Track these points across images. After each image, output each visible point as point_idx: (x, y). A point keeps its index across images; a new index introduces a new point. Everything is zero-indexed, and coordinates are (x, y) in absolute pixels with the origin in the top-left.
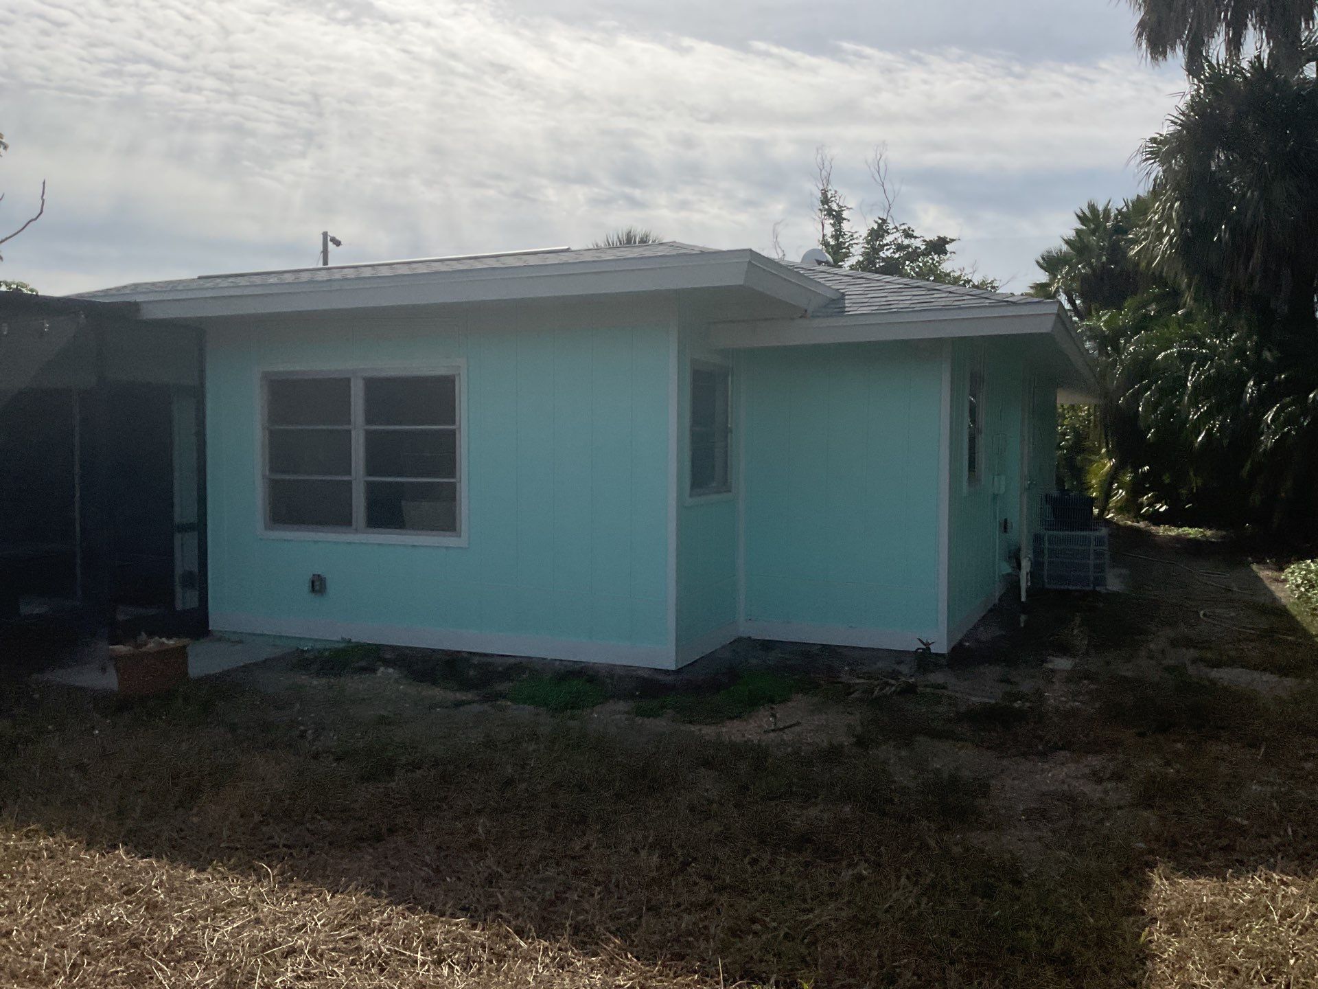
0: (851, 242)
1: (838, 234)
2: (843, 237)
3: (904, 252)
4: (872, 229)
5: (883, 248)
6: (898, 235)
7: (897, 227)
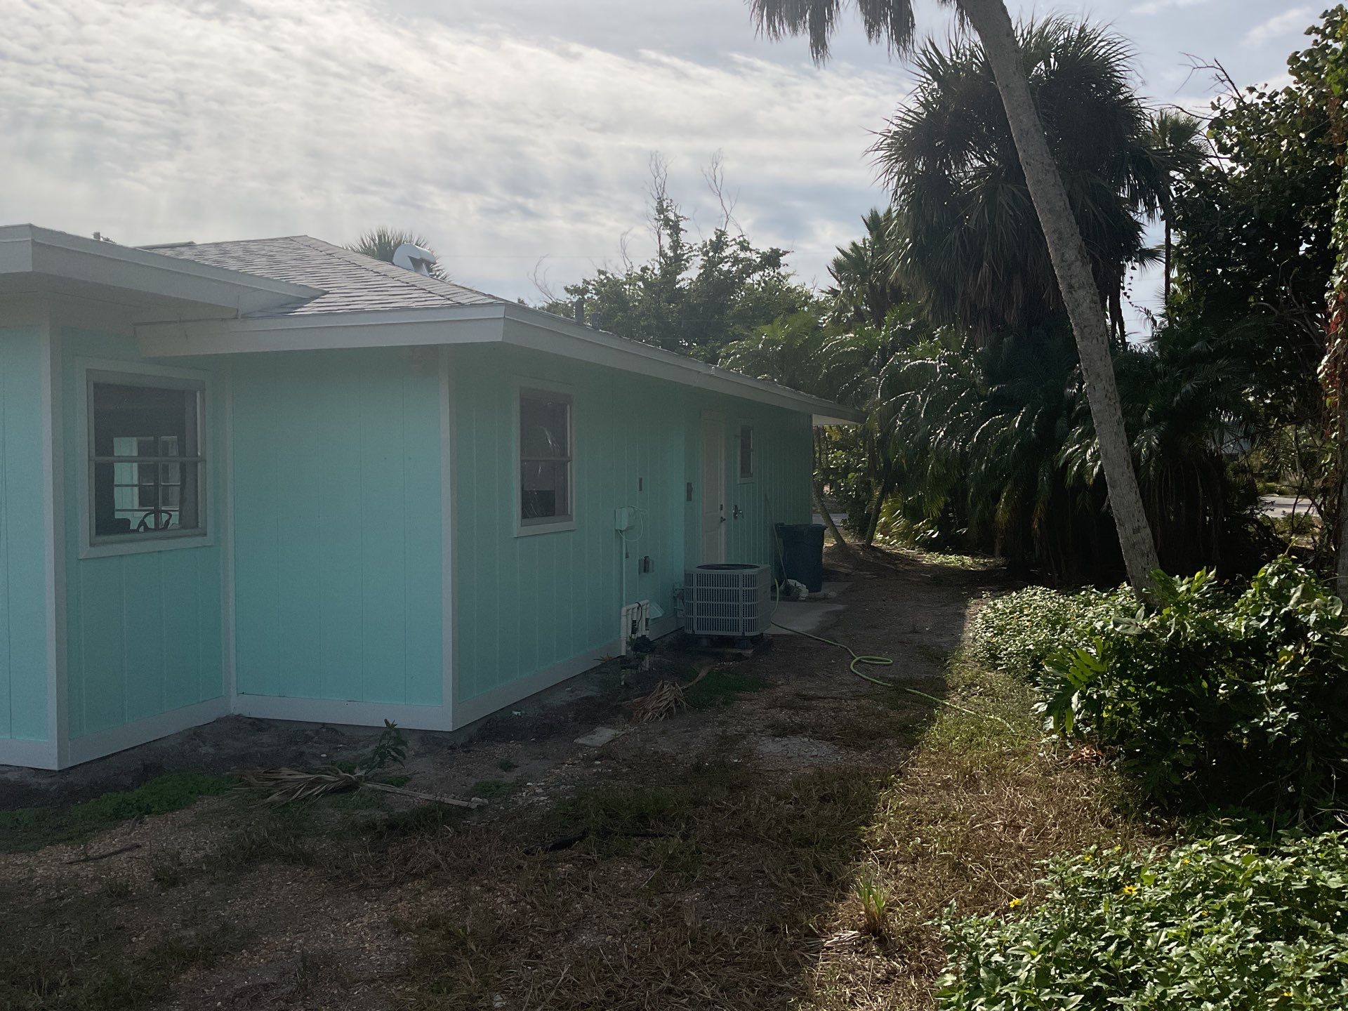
0: (690, 254)
1: (676, 245)
2: (681, 248)
3: (740, 266)
4: (711, 240)
5: (722, 260)
6: (736, 247)
7: (734, 240)
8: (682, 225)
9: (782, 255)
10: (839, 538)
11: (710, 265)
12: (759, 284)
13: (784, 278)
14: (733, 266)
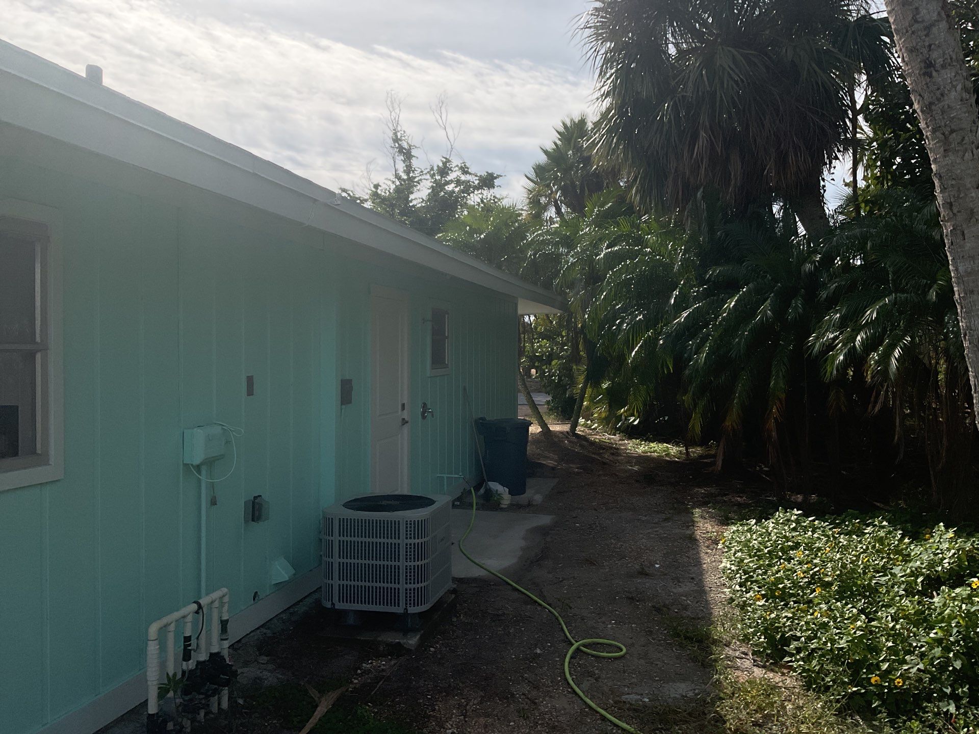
0: (420, 177)
1: (409, 169)
2: (413, 172)
3: (462, 187)
4: (438, 166)
5: (448, 183)
6: (459, 173)
7: (457, 166)
8: (413, 153)
9: (496, 178)
10: (544, 425)
11: (438, 187)
12: (479, 205)
13: (499, 200)
14: (456, 187)
